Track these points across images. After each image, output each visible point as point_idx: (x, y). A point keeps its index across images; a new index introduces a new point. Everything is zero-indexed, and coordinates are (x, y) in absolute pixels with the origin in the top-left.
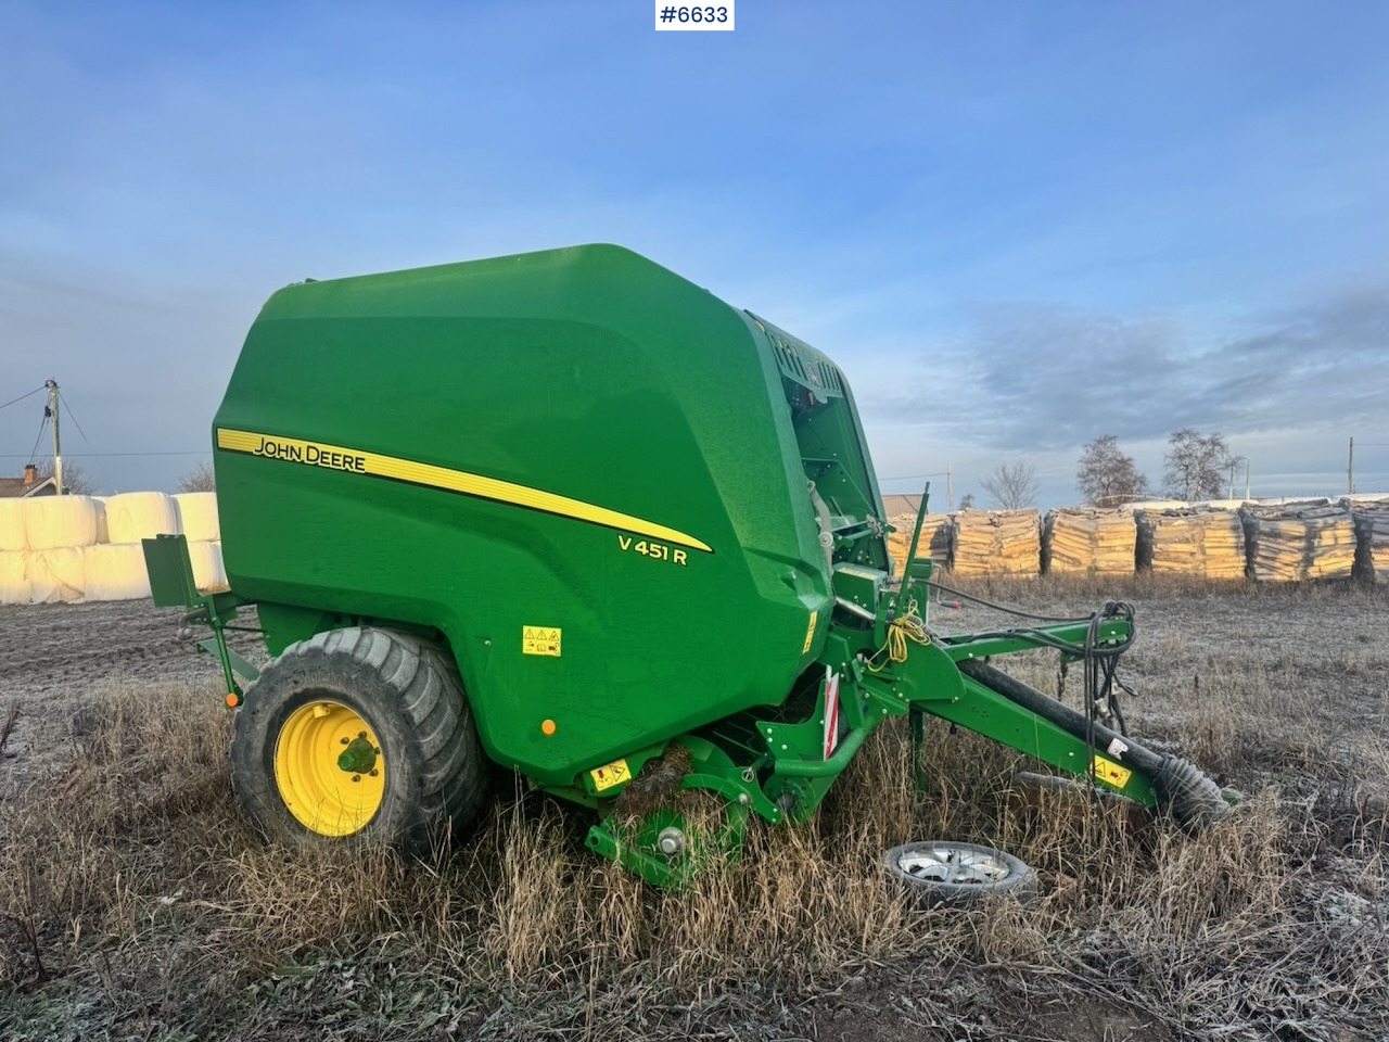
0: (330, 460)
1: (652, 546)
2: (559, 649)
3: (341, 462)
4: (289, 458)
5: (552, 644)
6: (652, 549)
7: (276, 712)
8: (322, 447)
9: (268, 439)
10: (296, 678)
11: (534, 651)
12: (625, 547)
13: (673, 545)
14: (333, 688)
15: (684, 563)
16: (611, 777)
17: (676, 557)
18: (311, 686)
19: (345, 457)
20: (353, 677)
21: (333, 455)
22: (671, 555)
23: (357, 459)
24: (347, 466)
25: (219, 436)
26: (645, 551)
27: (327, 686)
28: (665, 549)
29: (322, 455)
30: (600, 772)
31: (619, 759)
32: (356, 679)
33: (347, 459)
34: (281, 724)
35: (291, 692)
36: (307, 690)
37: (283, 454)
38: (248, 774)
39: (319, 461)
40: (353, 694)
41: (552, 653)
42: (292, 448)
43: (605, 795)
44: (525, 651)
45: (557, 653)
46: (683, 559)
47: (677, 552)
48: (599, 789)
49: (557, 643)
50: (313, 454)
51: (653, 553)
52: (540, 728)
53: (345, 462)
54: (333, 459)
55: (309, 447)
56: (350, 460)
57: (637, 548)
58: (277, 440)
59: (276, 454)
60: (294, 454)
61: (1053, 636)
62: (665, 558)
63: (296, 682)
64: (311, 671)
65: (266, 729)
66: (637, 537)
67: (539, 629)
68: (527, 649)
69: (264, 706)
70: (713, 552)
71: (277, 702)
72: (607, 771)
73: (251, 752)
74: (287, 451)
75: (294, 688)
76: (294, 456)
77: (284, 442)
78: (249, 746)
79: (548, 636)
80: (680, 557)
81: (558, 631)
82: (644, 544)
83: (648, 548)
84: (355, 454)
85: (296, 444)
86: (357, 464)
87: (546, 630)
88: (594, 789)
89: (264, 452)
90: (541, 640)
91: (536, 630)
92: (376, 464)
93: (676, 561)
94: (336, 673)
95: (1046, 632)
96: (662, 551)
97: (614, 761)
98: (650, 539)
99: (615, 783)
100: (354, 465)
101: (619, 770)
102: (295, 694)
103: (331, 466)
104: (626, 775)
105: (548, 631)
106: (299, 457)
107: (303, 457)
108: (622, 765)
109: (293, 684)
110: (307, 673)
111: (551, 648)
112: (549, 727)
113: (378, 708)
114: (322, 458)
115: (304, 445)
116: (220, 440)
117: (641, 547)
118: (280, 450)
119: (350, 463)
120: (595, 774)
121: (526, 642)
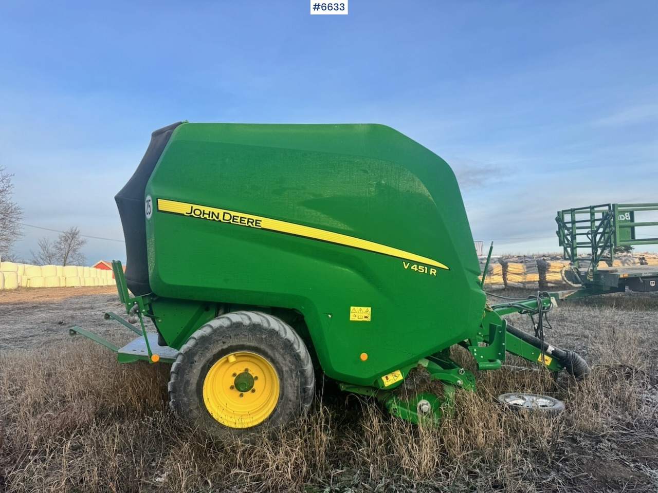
0: (239, 220)
1: (420, 267)
2: (370, 317)
3: (246, 222)
4: (211, 218)
5: (366, 315)
6: (419, 268)
7: (208, 361)
8: (233, 213)
9: (195, 207)
10: (224, 340)
11: (356, 319)
12: (406, 267)
13: (430, 266)
14: (248, 344)
15: (435, 275)
16: (391, 380)
17: (431, 272)
18: (234, 344)
19: (248, 219)
20: (264, 337)
21: (241, 218)
22: (429, 271)
23: (256, 220)
24: (250, 224)
25: (159, 203)
26: (416, 269)
27: (245, 343)
28: (426, 268)
29: (234, 218)
30: (387, 377)
31: (397, 370)
32: (265, 338)
33: (250, 220)
34: (209, 368)
35: (220, 349)
36: (231, 346)
37: (206, 216)
38: (185, 399)
39: (231, 221)
40: (263, 347)
41: (366, 319)
42: (213, 213)
43: (389, 388)
44: (351, 319)
45: (369, 319)
46: (434, 273)
47: (432, 269)
48: (386, 386)
49: (369, 315)
50: (227, 217)
51: (420, 270)
52: (359, 357)
53: (248, 222)
54: (241, 220)
55: (224, 213)
56: (252, 221)
57: (412, 268)
58: (202, 208)
59: (201, 216)
60: (214, 216)
61: (526, 306)
62: (426, 272)
63: (224, 343)
64: (235, 335)
65: (199, 372)
66: (412, 262)
67: (359, 308)
68: (352, 318)
69: (200, 359)
70: (449, 270)
71: (209, 355)
72: (390, 376)
73: (188, 386)
74: (209, 214)
75: (222, 346)
76: (214, 217)
77: (207, 210)
78: (187, 383)
79: (364, 312)
80: (433, 272)
81: (370, 309)
82: (416, 266)
83: (418, 268)
84: (255, 218)
85: (216, 211)
86: (256, 223)
87: (362, 308)
88: (383, 386)
89: (193, 214)
90: (360, 313)
91: (357, 309)
92: (267, 223)
93: (431, 274)
94: (252, 336)
95: (523, 304)
96: (424, 269)
97: (394, 371)
98: (419, 264)
99: (394, 382)
100: (254, 223)
101: (397, 375)
102: (222, 350)
103: (239, 223)
104: (400, 378)
105: (364, 309)
106: (218, 218)
107: (221, 218)
108: (398, 373)
109: (222, 344)
110: (232, 337)
111: (365, 317)
112: (364, 356)
113: (279, 353)
114: (234, 219)
115: (221, 212)
116: (159, 206)
117: (414, 268)
118: (204, 214)
119: (252, 223)
120: (384, 378)
121: (352, 315)
